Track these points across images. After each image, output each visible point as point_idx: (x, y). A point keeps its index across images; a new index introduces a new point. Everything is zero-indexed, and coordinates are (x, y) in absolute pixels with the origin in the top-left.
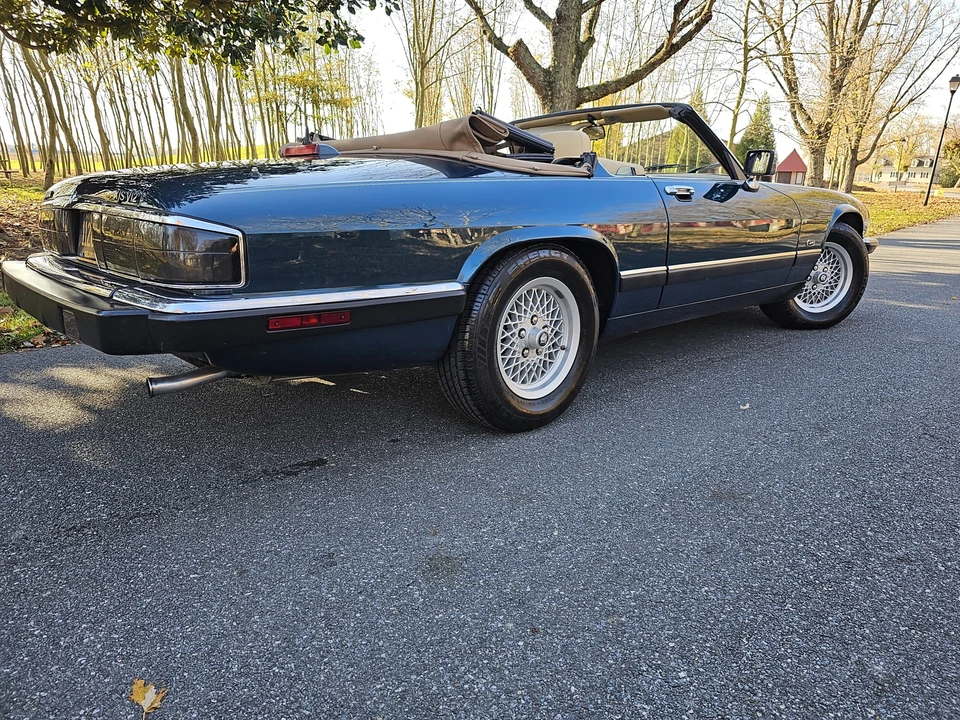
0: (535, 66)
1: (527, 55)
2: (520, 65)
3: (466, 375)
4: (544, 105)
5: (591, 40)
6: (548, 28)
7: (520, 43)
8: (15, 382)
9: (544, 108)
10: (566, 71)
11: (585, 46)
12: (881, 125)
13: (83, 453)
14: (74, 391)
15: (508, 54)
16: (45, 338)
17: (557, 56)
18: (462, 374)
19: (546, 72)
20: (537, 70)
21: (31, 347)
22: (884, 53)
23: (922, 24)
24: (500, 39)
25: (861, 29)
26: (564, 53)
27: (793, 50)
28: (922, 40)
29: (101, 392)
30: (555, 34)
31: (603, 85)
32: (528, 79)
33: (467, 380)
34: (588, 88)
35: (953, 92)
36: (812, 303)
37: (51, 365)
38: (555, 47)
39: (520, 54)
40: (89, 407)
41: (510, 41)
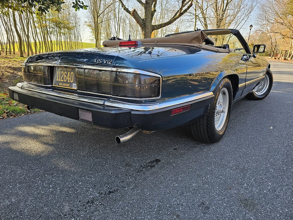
0: (139, 18)
1: (137, 14)
2: (135, 18)
3: (207, 125)
4: (142, 30)
5: (155, 11)
6: (143, 6)
7: (135, 10)
8: (6, 134)
9: (142, 31)
10: (149, 20)
11: (153, 12)
12: (228, 39)
13: (62, 164)
14: (35, 137)
15: (130, 14)
16: (6, 115)
17: (146, 15)
18: (205, 124)
19: (143, 20)
20: (140, 19)
21: (2, 119)
22: (228, 18)
23: (239, 10)
24: (128, 9)
25: (224, 11)
26: (148, 14)
27: (206, 16)
28: (239, 15)
29: (46, 136)
30: (145, 8)
31: (160, 24)
32: (137, 22)
33: (207, 126)
34: (156, 25)
35: (250, 29)
36: (258, 92)
37: (16, 125)
38: (145, 12)
39: (134, 14)
40: (47, 143)
41: (131, 10)
